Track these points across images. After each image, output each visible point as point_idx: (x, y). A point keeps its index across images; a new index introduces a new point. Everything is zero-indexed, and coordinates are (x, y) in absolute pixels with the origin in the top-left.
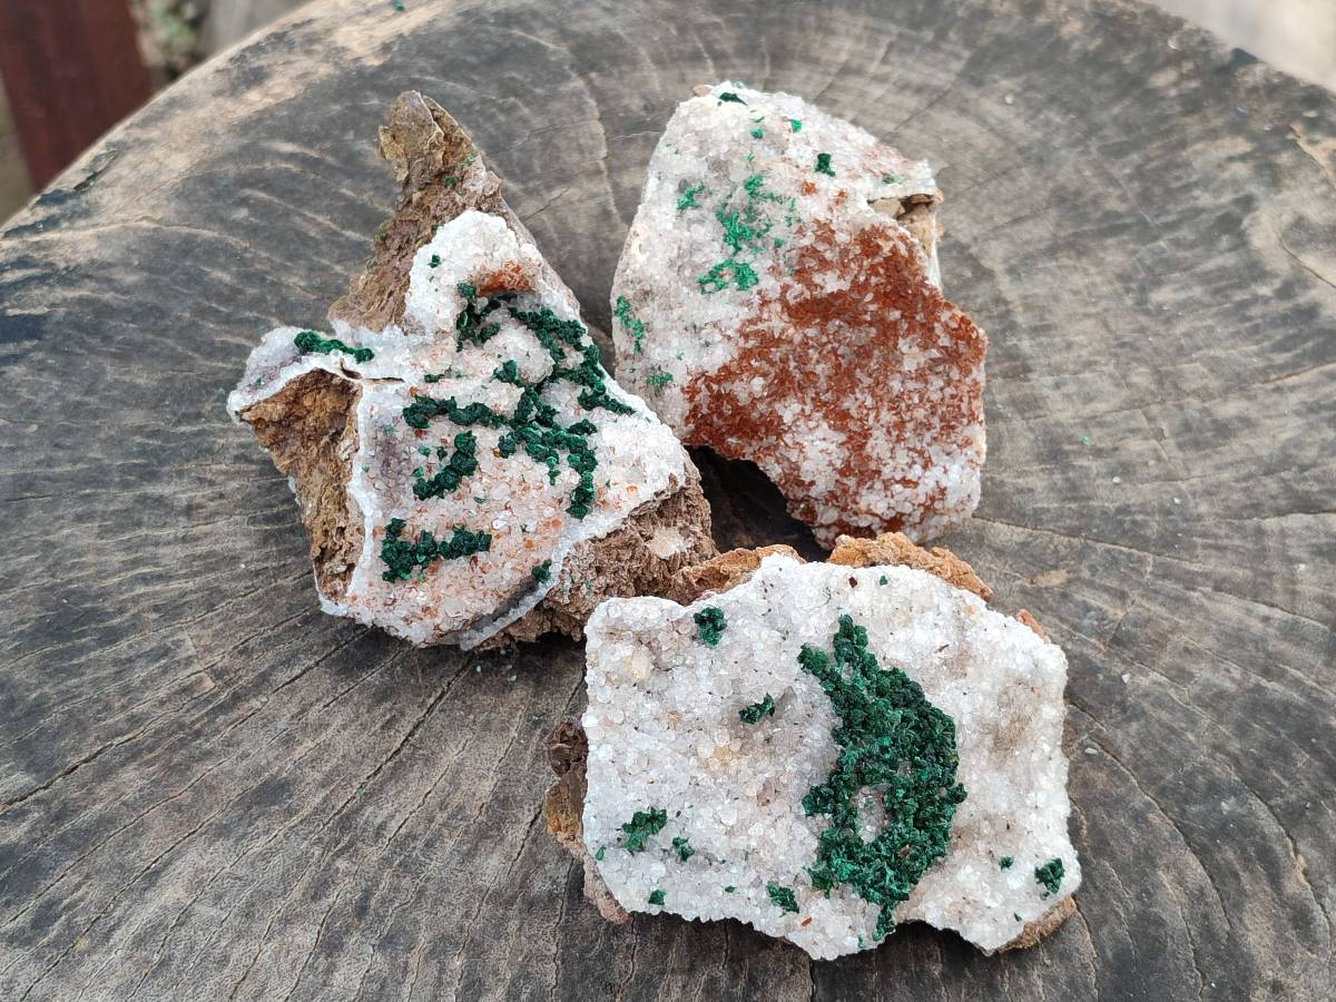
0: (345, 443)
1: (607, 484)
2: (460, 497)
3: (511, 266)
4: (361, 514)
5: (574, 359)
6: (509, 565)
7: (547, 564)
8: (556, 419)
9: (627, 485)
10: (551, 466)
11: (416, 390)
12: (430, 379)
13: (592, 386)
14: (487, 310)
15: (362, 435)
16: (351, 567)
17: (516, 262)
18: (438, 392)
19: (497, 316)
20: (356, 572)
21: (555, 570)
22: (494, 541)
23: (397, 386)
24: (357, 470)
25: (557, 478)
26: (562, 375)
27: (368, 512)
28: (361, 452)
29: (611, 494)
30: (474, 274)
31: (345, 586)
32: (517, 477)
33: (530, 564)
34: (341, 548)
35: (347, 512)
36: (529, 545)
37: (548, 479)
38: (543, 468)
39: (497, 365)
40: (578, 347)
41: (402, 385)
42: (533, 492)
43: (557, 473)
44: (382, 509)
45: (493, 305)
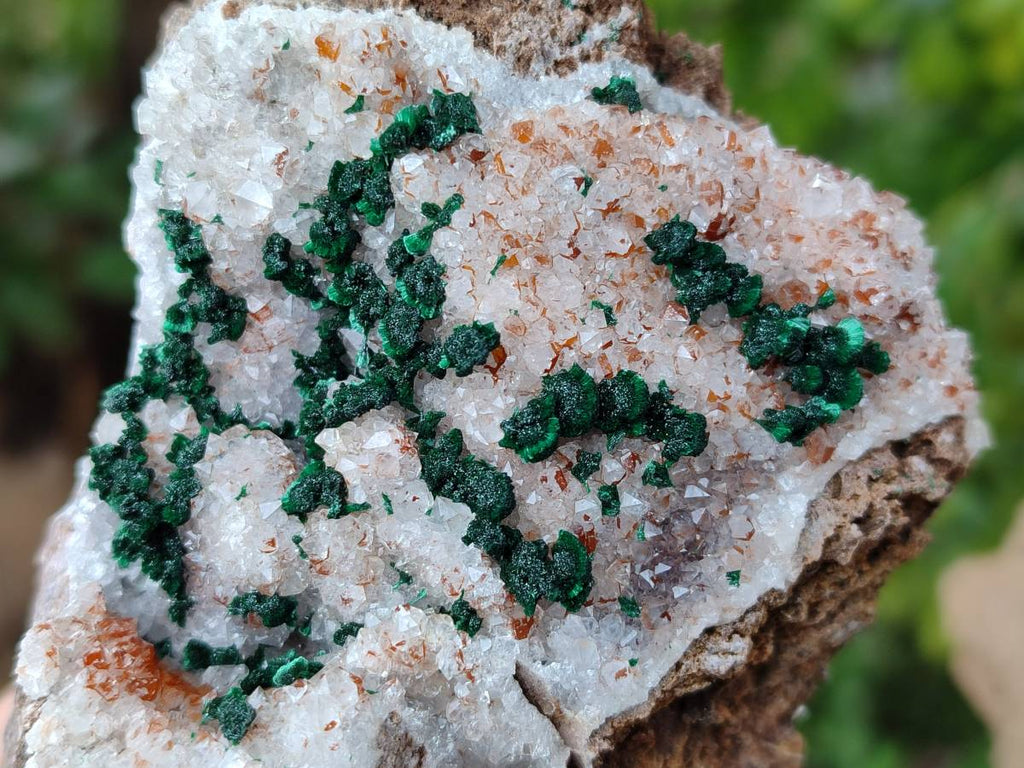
0: (717, 663)
1: (358, 106)
2: (635, 356)
3: (100, 678)
4: (811, 514)
5: (167, 419)
6: (671, 157)
7: (600, 96)
8: (313, 345)
9: (326, 66)
10: (427, 234)
11: (515, 624)
12: (468, 619)
13: (187, 338)
14: (229, 658)
15: (679, 647)
16: (900, 448)
17: (80, 679)
18: (483, 583)
19: (216, 629)
20: (906, 429)
21: (599, 75)
22: (651, 222)
23: (539, 672)
24: (747, 595)
25: (440, 202)
26: (216, 413)
27: (797, 507)
28: (710, 619)
29: (372, 79)
30: (183, 735)
31: (936, 430)
32: (508, 280)
33: (631, 121)
34: (890, 497)
35: (828, 542)
36: (603, 149)
37: (457, 217)
38: (446, 245)
39: (323, 528)
40: (137, 432)
41: (525, 663)
42: (508, 222)
43: (430, 210)
44: (770, 483)
45: (201, 656)
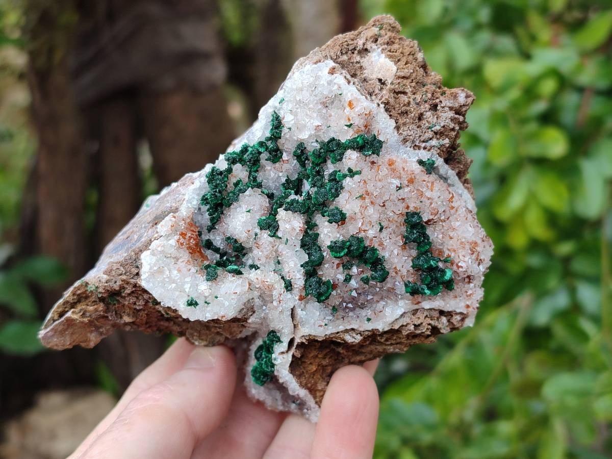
0: (349, 338)
1: (350, 126)
2: (381, 244)
3: (182, 240)
4: (402, 316)
5: (240, 172)
6: (428, 194)
7: (421, 162)
8: (295, 177)
9: (348, 109)
10: (345, 176)
11: (301, 296)
12: (289, 286)
13: (260, 153)
14: (217, 250)
15: (341, 328)
16: (442, 313)
17: (177, 237)
18: (299, 279)
19: (218, 240)
20: (447, 308)
21: (424, 155)
22: (411, 209)
23: (299, 313)
24: (370, 326)
25: (354, 170)
26: (255, 179)
27: (400, 312)
28: (355, 327)
29: (358, 122)
30: (193, 270)
31: (457, 314)
32: (359, 202)
33: (426, 177)
34: (429, 324)
35: (403, 326)
36: (411, 181)
37: (356, 176)
38: (347, 182)
39: (265, 235)
40: (229, 170)
41: (296, 307)
42: (370, 188)
43: (350, 170)
44: (397, 301)
